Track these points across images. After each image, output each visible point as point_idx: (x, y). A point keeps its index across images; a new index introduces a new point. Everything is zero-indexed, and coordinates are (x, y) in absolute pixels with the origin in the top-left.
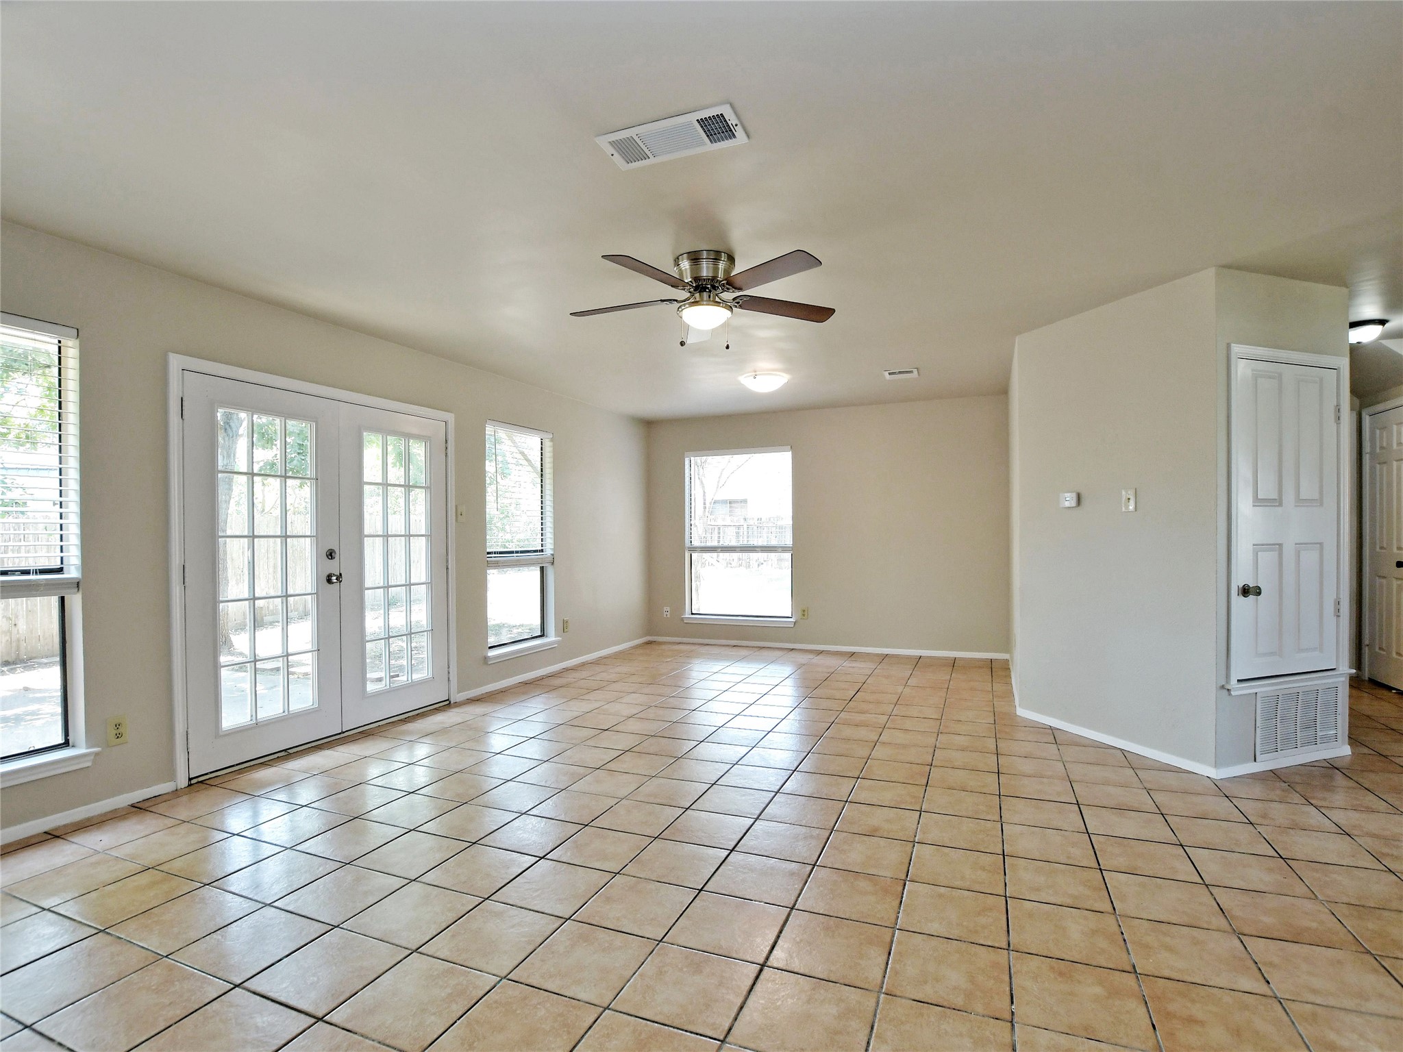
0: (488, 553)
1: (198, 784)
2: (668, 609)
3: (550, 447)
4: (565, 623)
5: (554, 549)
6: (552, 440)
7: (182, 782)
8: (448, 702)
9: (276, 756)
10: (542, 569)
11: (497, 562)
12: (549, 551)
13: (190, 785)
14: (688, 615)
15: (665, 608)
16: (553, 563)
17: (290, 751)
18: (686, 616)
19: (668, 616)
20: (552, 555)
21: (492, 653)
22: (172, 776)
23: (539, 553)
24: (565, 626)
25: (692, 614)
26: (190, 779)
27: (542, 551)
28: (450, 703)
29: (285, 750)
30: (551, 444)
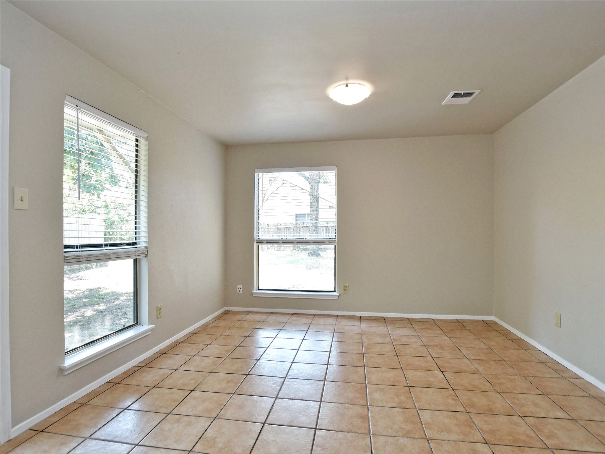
0: (66, 247)
2: (241, 286)
3: (145, 145)
4: (159, 309)
5: (148, 242)
6: (147, 139)
10: (136, 261)
11: (79, 257)
12: (143, 243)
14: (256, 291)
15: (238, 286)
16: (146, 255)
18: (255, 292)
19: (241, 292)
20: (146, 247)
23: (132, 246)
24: (159, 312)
25: (259, 289)
27: (136, 243)
30: (146, 143)
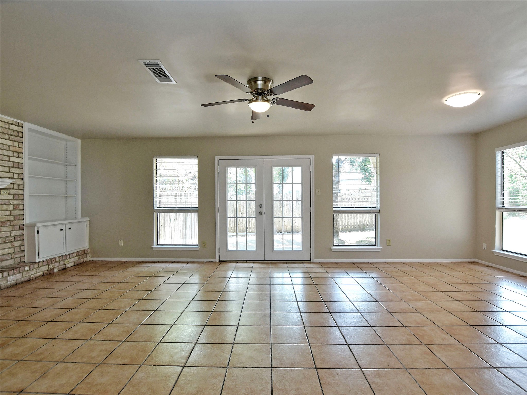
0: (334, 207)
1: (221, 262)
2: (486, 245)
4: (388, 241)
7: (218, 260)
8: (310, 261)
9: (243, 261)
10: (376, 215)
11: (339, 211)
13: (219, 261)
15: (484, 244)
16: (379, 213)
17: (247, 261)
18: (496, 251)
19: (486, 249)
20: (379, 209)
21: (335, 247)
22: (215, 258)
25: (502, 250)
26: (220, 260)
27: (376, 207)
28: (311, 262)
29: (245, 260)
